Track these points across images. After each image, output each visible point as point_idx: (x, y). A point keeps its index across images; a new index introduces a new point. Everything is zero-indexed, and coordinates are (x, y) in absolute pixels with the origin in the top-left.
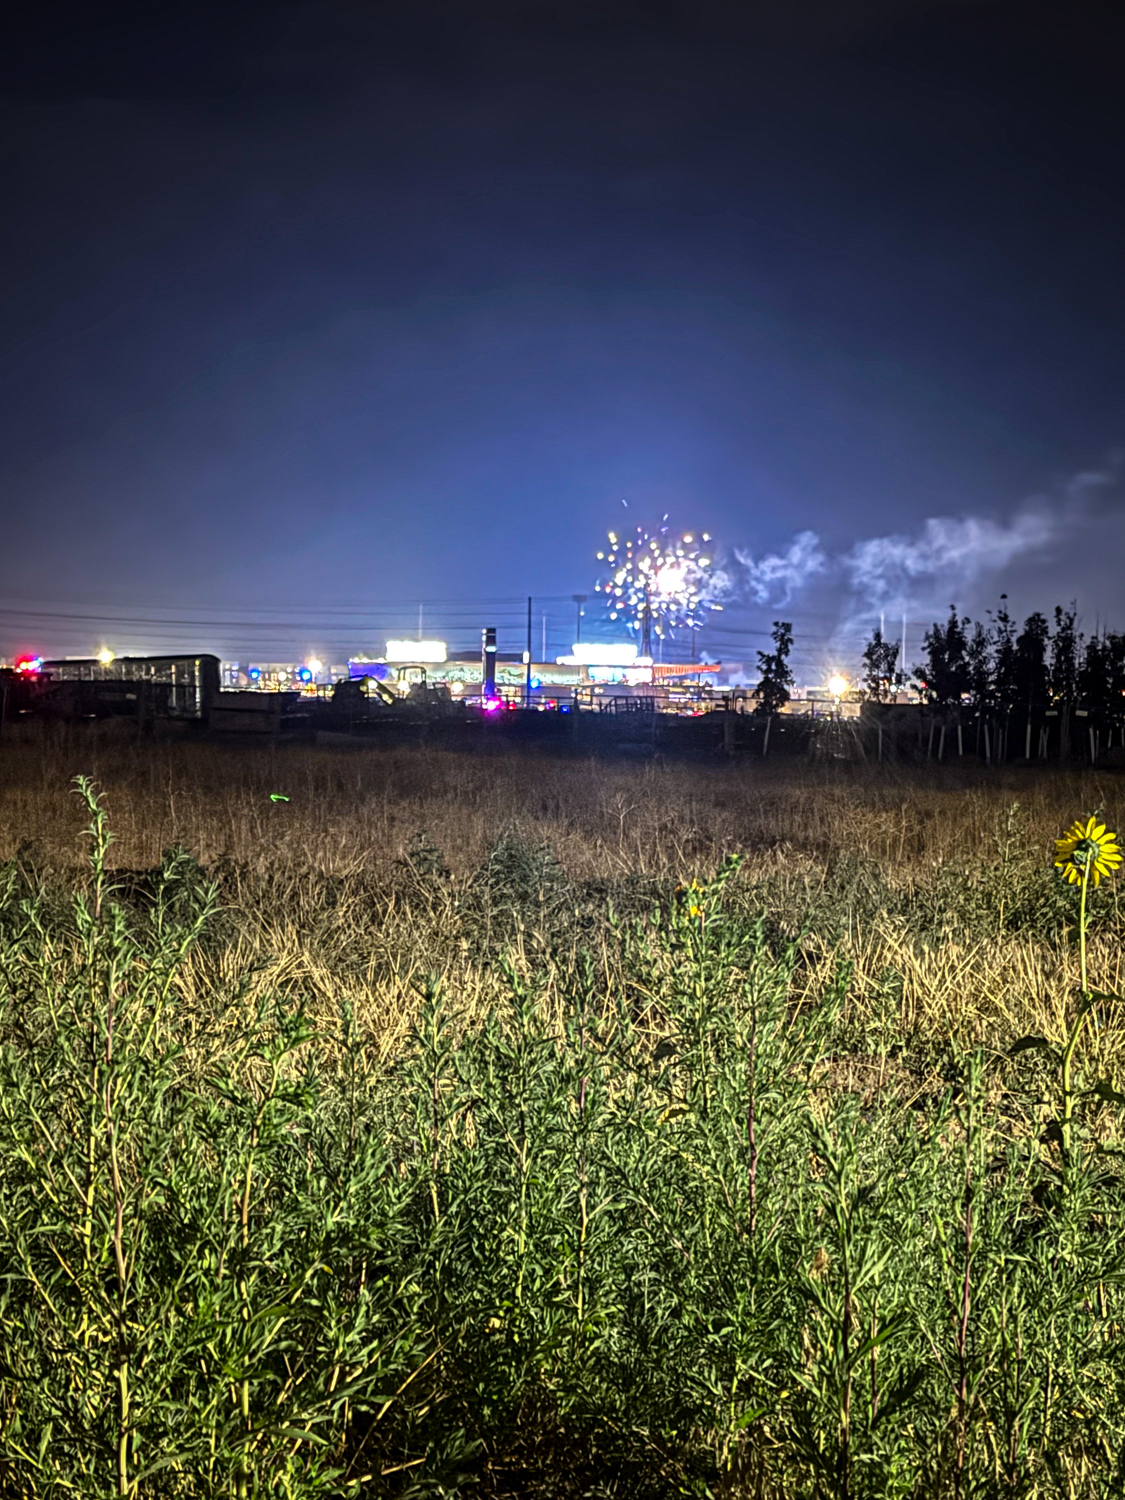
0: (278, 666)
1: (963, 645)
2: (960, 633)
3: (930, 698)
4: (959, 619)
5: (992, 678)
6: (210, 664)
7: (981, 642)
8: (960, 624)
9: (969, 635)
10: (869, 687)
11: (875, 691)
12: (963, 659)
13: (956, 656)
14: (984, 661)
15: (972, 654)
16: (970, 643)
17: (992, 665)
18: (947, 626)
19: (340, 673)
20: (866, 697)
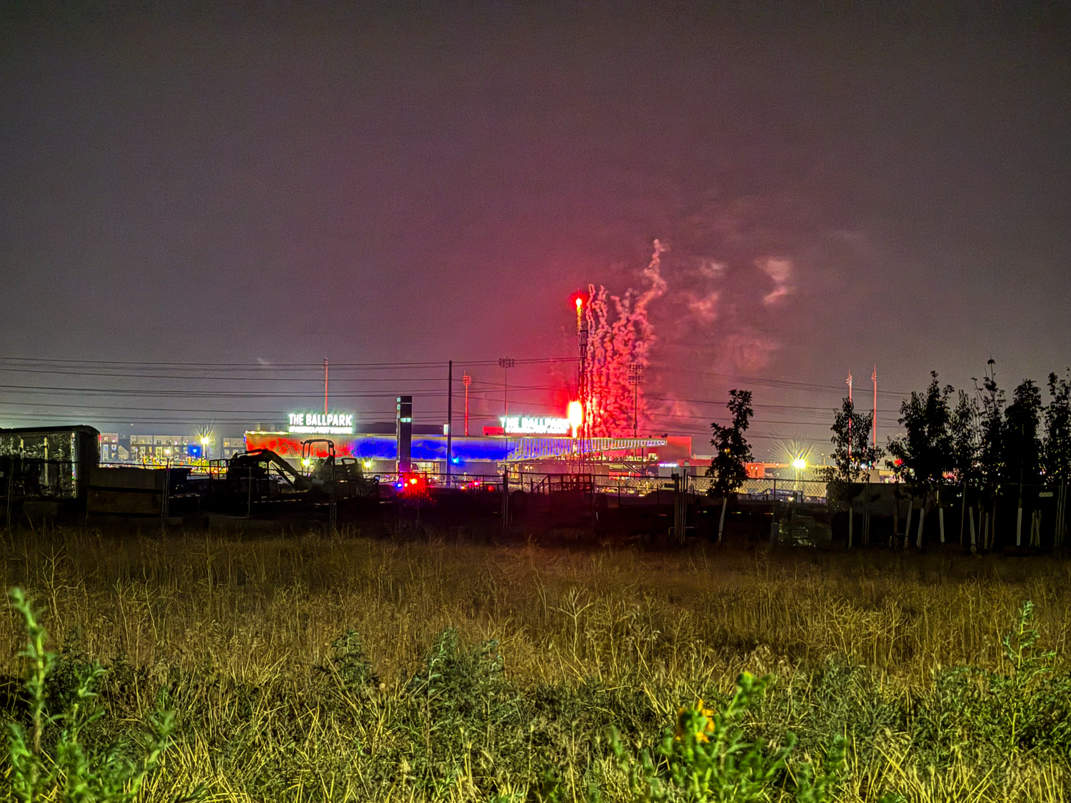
0: (163, 439)
1: (943, 416)
2: (941, 403)
3: (907, 477)
4: (941, 387)
5: (978, 454)
6: (88, 437)
7: (965, 414)
8: (942, 394)
9: (952, 405)
10: (839, 464)
11: (845, 468)
12: (945, 432)
13: (937, 430)
14: (968, 436)
15: (955, 427)
16: (953, 414)
17: (977, 440)
18: (926, 395)
19: (236, 447)
20: (835, 475)
